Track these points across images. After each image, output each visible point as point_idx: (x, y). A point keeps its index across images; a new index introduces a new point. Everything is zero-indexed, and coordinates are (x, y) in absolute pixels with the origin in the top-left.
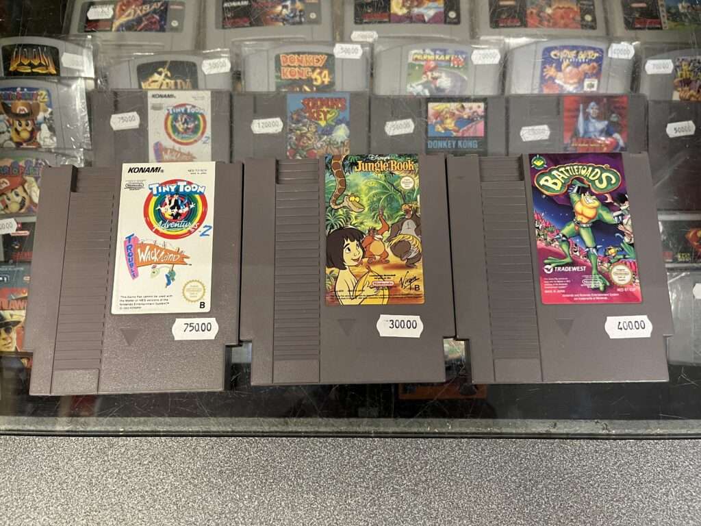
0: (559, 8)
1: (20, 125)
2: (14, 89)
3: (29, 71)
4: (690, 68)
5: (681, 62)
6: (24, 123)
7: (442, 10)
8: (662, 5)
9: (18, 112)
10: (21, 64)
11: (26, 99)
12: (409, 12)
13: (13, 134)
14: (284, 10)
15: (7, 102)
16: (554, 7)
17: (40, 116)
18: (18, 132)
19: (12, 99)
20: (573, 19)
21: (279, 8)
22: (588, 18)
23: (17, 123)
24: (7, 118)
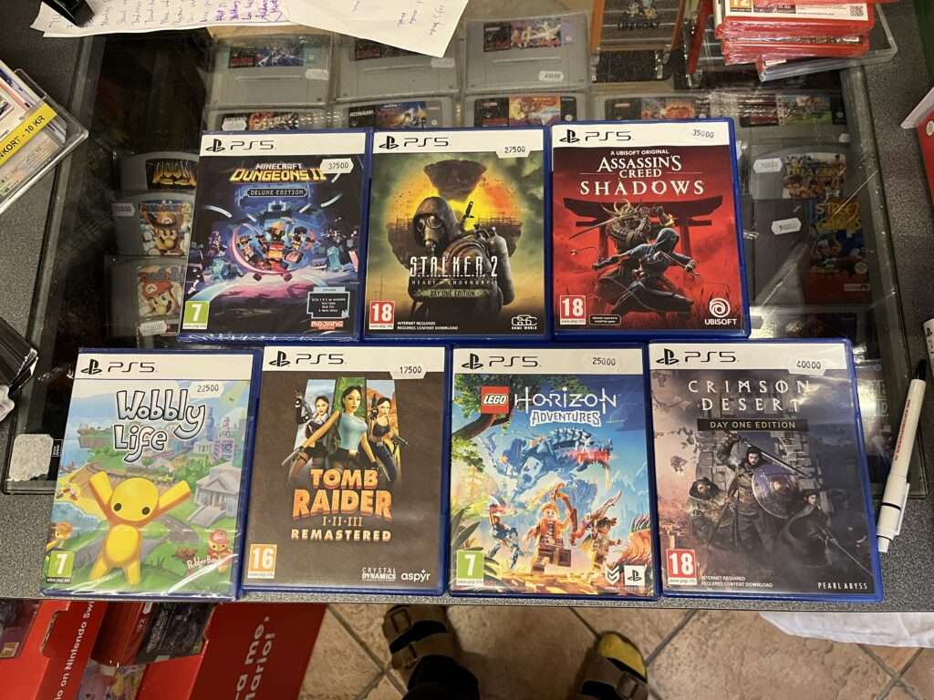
0: (673, 108)
1: (165, 234)
2: (160, 202)
3: (171, 183)
4: (800, 165)
5: (790, 160)
6: (168, 232)
7: (559, 114)
8: (779, 100)
9: (163, 222)
10: (164, 177)
11: (170, 211)
12: (527, 117)
13: (158, 242)
14: (407, 119)
15: (153, 213)
16: (668, 108)
17: (183, 226)
18: (163, 241)
19: (157, 211)
21: (402, 117)
23: (161, 232)
24: (152, 227)
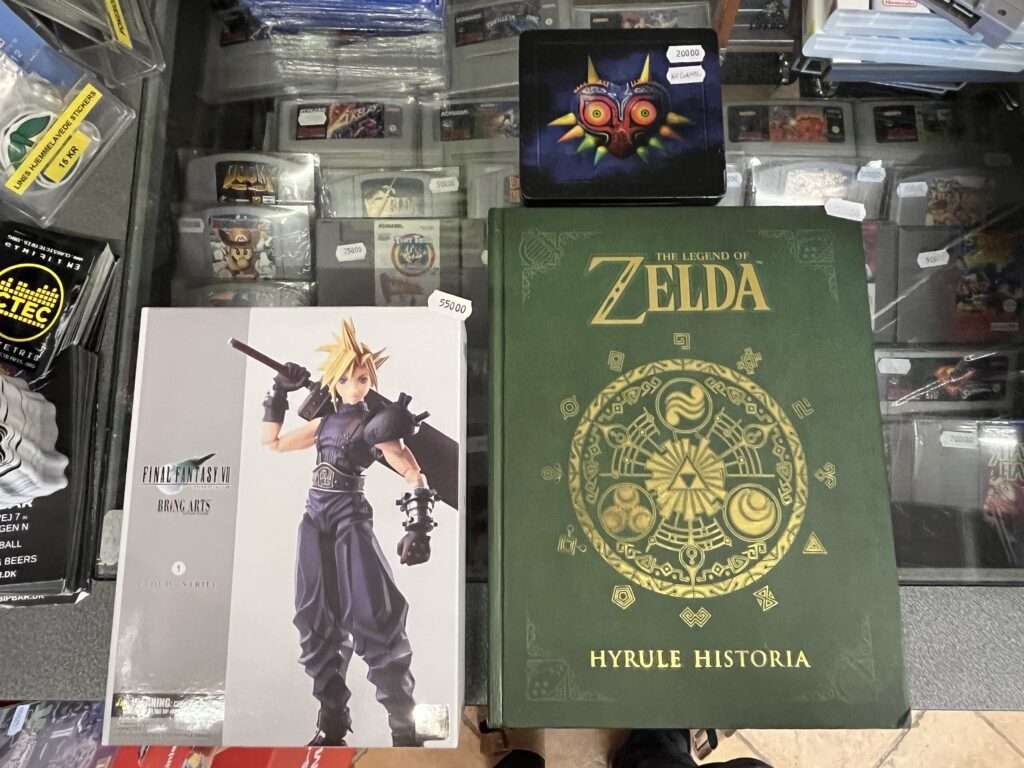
0: (803, 119)
1: (238, 254)
2: (234, 217)
3: (245, 189)
4: (946, 190)
5: (936, 184)
6: (242, 251)
8: (919, 113)
9: (236, 240)
10: (237, 182)
11: (245, 227)
13: (230, 262)
15: (225, 229)
16: (799, 117)
17: (260, 245)
18: (235, 260)
20: (819, 132)
21: (501, 118)
22: (836, 130)
23: (234, 252)
24: (224, 245)
